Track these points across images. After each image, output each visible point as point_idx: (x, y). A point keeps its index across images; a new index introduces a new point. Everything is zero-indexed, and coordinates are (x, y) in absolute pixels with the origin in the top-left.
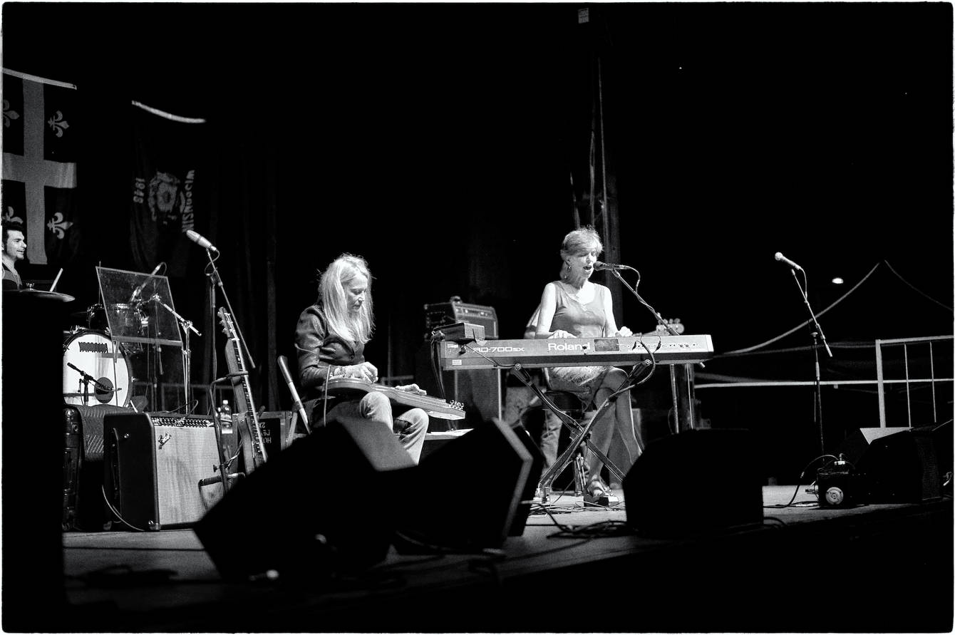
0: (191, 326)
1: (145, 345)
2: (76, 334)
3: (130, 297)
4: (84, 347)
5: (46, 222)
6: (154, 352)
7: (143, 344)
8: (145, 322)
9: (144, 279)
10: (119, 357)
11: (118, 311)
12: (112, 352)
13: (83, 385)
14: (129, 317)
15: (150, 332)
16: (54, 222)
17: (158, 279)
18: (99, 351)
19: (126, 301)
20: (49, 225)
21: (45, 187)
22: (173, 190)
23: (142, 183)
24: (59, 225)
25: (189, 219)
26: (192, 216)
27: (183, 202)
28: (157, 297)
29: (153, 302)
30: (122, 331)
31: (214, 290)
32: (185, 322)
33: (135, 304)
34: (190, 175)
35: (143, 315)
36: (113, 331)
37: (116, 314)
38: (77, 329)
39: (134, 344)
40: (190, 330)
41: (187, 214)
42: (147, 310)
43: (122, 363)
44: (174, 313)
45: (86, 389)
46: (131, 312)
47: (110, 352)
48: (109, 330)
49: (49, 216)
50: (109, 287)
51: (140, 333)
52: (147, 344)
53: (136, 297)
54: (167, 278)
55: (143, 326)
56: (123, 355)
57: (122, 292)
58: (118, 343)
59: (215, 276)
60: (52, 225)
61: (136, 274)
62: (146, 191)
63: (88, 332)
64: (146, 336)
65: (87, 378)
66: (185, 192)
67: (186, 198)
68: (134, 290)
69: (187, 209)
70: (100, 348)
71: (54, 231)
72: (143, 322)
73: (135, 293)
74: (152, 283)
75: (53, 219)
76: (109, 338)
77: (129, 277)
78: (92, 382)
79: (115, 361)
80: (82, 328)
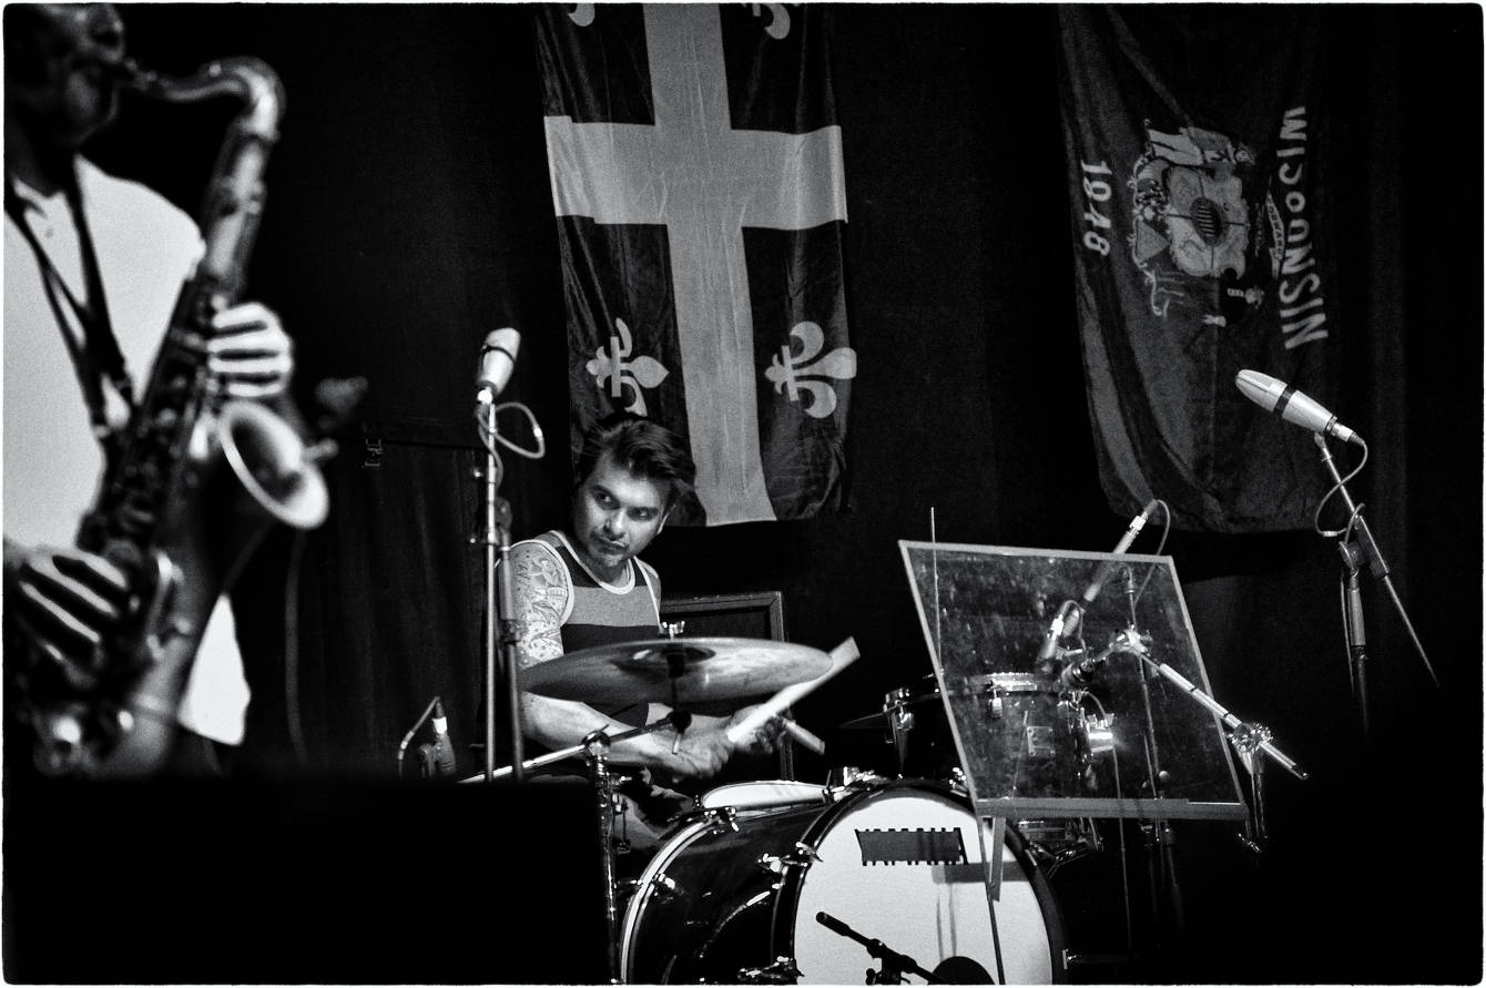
0: (1266, 744)
1: (1106, 826)
2: (846, 800)
3: (1040, 643)
4: (877, 847)
5: (762, 363)
7: (1098, 821)
8: (1101, 734)
9: (1089, 572)
10: (1007, 877)
11: (997, 703)
12: (978, 860)
14: (1036, 721)
15: (1124, 772)
16: (789, 361)
17: (1141, 570)
18: (932, 859)
19: (1024, 659)
20: (770, 373)
21: (746, 230)
22: (1228, 193)
23: (1103, 177)
24: (815, 369)
25: (1306, 296)
26: (1316, 281)
27: (1278, 232)
28: (1133, 641)
29: (1125, 661)
30: (1017, 777)
31: (1355, 593)
32: (1243, 730)
33: (1057, 666)
34: (1292, 127)
35: (1091, 708)
36: (979, 781)
37: (990, 716)
38: (847, 781)
39: (1061, 822)
40: (1263, 758)
41: (1294, 279)
42: (1105, 689)
43: (1020, 901)
44: (1207, 700)
46: (1042, 703)
47: (973, 856)
48: (964, 775)
49: (769, 340)
50: (952, 615)
51: (1086, 780)
52: (1115, 821)
53: (1062, 642)
54: (1169, 560)
55: (1094, 750)
56: (1024, 869)
57: (1001, 629)
58: (1000, 823)
59: (1354, 537)
60: (784, 374)
61: (1053, 555)
62: (1118, 208)
63: (888, 790)
64: (1106, 791)
65: (893, 967)
66: (1280, 191)
67: (1287, 216)
68: (1051, 614)
69: (1294, 259)
70: (939, 849)
71: (794, 396)
72: (1091, 736)
73: (1058, 627)
74: (1119, 581)
75: (786, 350)
76: (965, 804)
77: (1031, 571)
79: (993, 894)
80: (867, 777)
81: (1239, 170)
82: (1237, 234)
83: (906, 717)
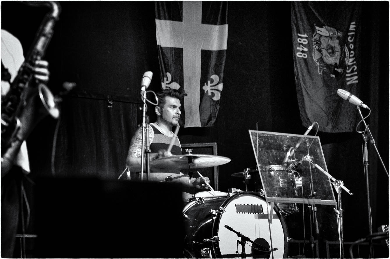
0: (342, 186)
1: (299, 205)
2: (232, 197)
3: (284, 158)
5: (202, 85)
6: (310, 211)
7: (297, 204)
8: (299, 182)
9: (297, 140)
10: (274, 218)
11: (272, 173)
12: (267, 213)
13: (240, 246)
14: (283, 178)
15: (305, 192)
17: (310, 140)
18: (255, 212)
19: (280, 162)
21: (202, 50)
25: (352, 71)
26: (356, 68)
27: (347, 54)
28: (308, 158)
29: (306, 163)
30: (277, 192)
31: (366, 148)
32: (336, 182)
33: (288, 164)
34: (352, 27)
35: (296, 175)
36: (268, 193)
37: (270, 176)
38: (233, 191)
39: (288, 204)
40: (342, 190)
41: (350, 66)
42: (301, 170)
43: (277, 223)
44: (327, 173)
45: (243, 250)
46: (284, 173)
47: (265, 212)
48: (264, 192)
50: (262, 150)
51: (294, 193)
52: (301, 204)
53: (290, 158)
54: (318, 138)
55: (297, 186)
56: (278, 216)
57: (274, 154)
58: (272, 204)
59: (366, 133)
61: (289, 135)
62: (310, 46)
63: (244, 194)
64: (300, 196)
65: (244, 240)
67: (350, 50)
68: (287, 150)
69: (351, 61)
70: (256, 210)
72: (296, 182)
73: (289, 154)
74: (305, 143)
76: (264, 199)
77: (282, 139)
78: (249, 242)
79: (270, 222)
80: (239, 191)
81: (338, 38)
82: (338, 54)
83: (249, 176)
